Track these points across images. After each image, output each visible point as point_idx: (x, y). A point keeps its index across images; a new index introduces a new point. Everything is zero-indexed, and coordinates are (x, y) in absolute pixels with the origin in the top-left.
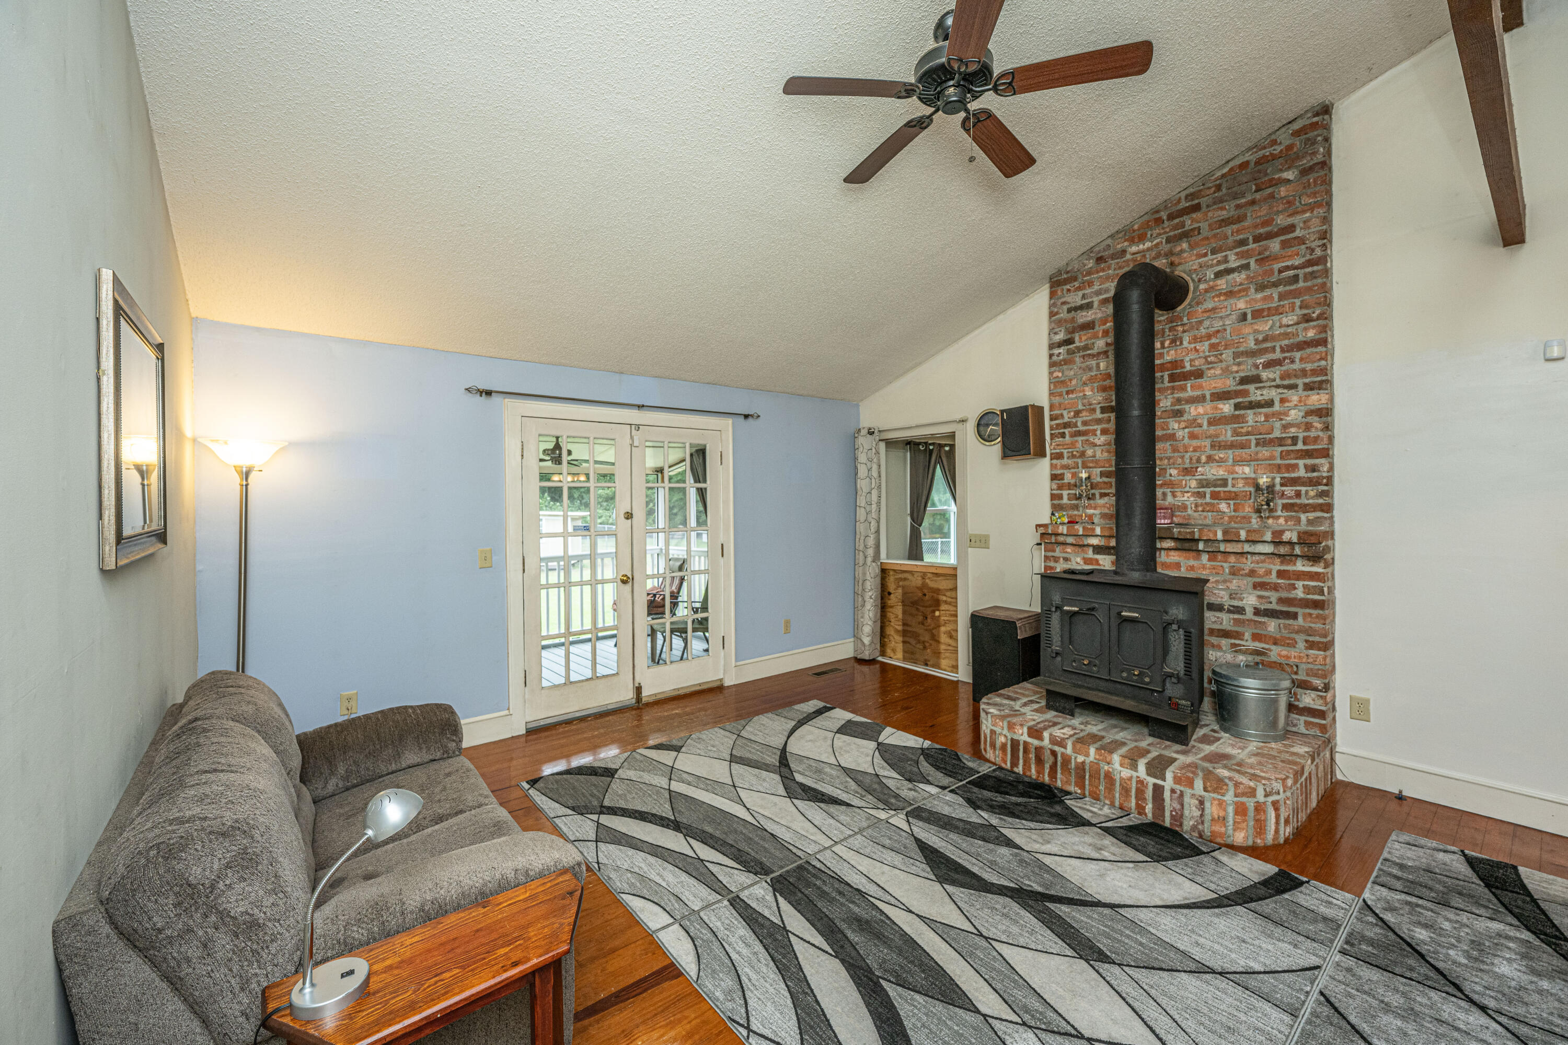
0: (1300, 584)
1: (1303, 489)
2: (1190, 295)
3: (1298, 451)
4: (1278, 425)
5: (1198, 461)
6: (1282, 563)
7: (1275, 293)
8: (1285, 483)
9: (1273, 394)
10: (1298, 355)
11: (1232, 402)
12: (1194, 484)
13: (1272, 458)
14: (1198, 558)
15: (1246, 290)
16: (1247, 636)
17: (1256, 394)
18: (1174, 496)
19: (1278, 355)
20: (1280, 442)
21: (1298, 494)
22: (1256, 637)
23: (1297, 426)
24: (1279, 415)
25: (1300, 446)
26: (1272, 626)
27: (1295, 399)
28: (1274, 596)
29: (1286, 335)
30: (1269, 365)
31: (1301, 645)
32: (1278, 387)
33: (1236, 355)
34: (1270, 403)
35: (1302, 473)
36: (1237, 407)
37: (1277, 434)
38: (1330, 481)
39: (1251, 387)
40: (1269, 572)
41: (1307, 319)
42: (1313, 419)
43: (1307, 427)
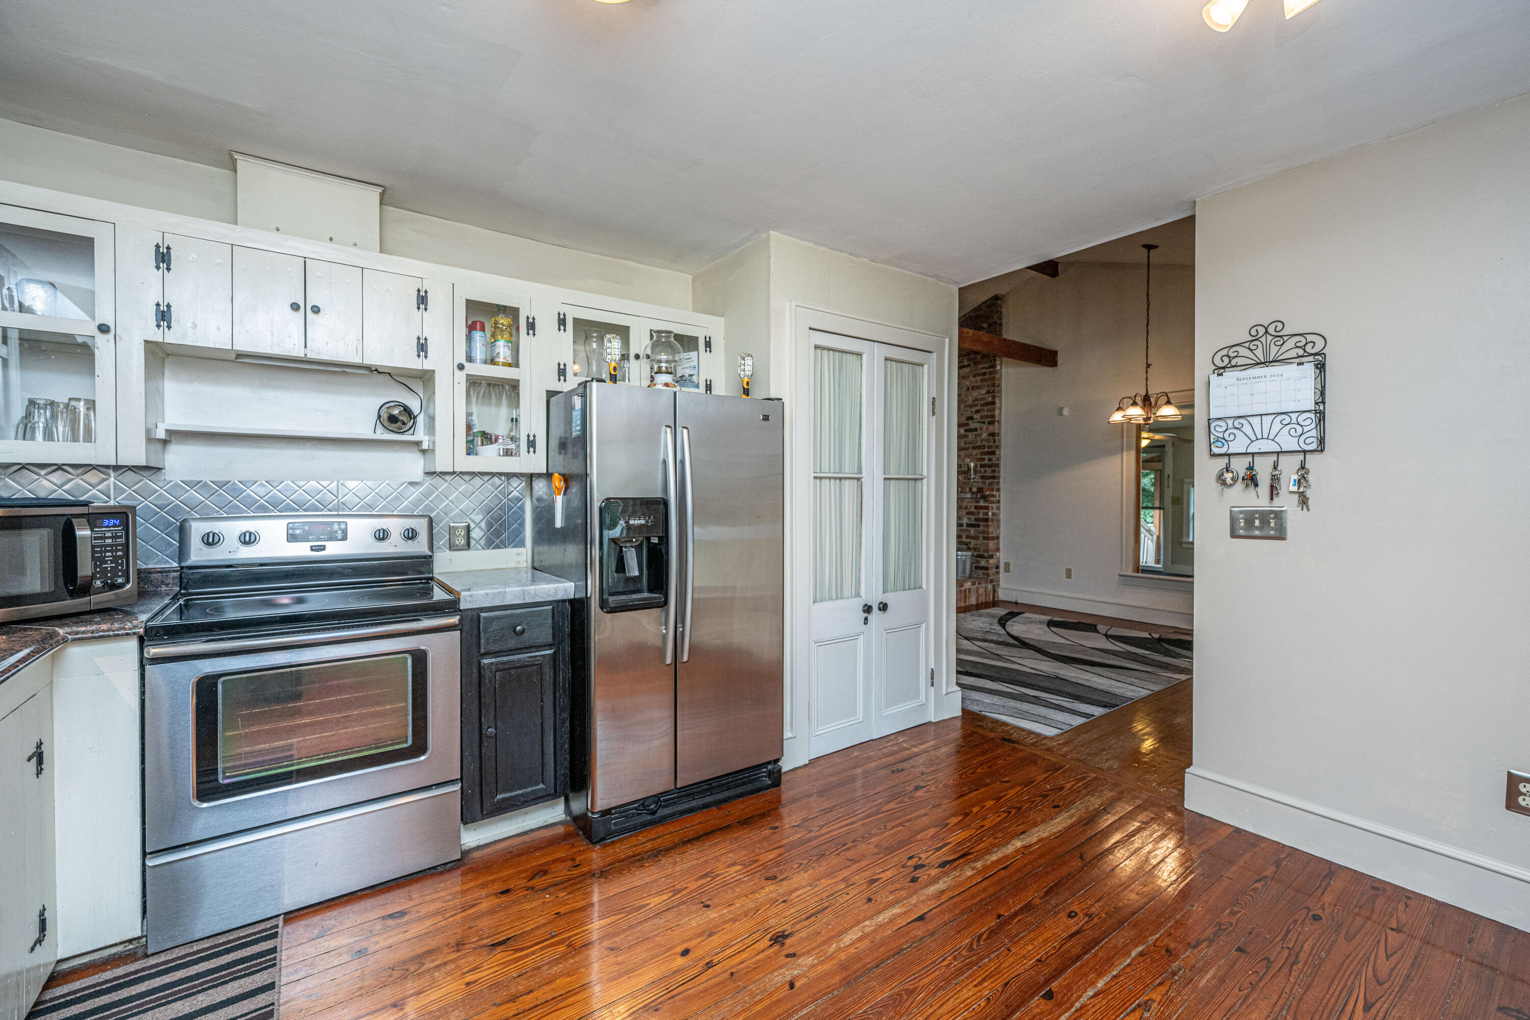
0: (981, 511)
1: (987, 469)
3: (989, 452)
4: (979, 439)
7: (979, 378)
8: (982, 466)
9: (977, 425)
10: (986, 408)
11: (964, 428)
13: (976, 455)
15: (969, 377)
16: (964, 536)
17: (972, 425)
19: (979, 408)
20: (979, 447)
21: (985, 471)
22: (967, 537)
23: (985, 440)
24: (980, 435)
25: (986, 450)
26: (972, 531)
27: (984, 428)
28: (973, 517)
29: (982, 399)
30: (977, 412)
31: (981, 538)
32: (979, 422)
33: (965, 407)
34: (976, 430)
35: (986, 462)
36: (966, 431)
37: (979, 444)
38: (998, 465)
39: (970, 422)
40: (971, 507)
41: (988, 392)
42: (991, 438)
43: (989, 441)
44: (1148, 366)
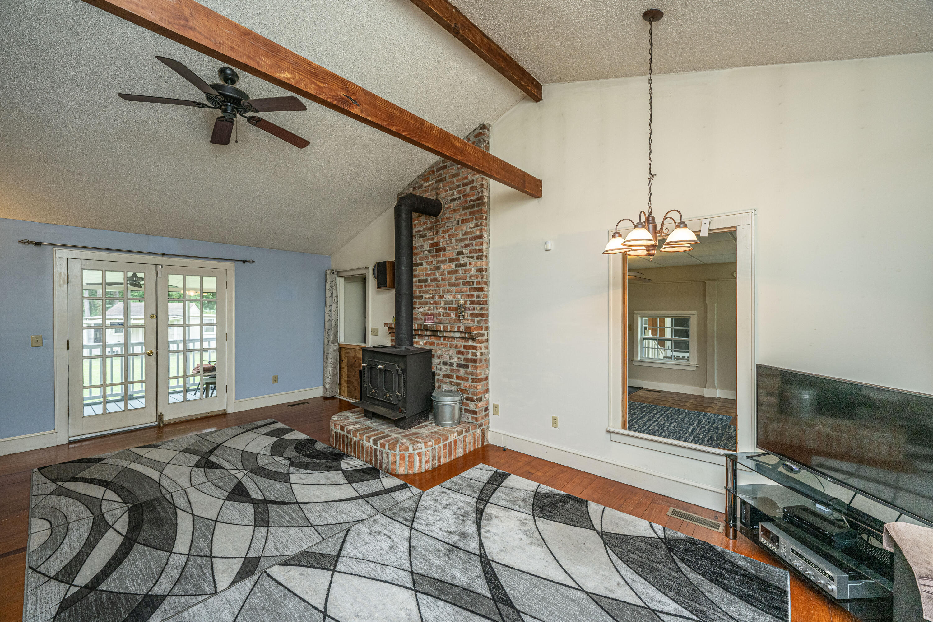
0: (470, 351)
1: (476, 306)
2: (442, 210)
3: (475, 288)
4: (468, 275)
5: (445, 291)
6: (465, 342)
7: (468, 211)
8: (472, 303)
9: (466, 260)
10: (474, 242)
11: (455, 263)
12: (443, 303)
13: (466, 291)
14: (440, 340)
15: (459, 209)
16: (455, 377)
17: (463, 260)
18: (437, 309)
19: (468, 242)
20: (468, 283)
21: (474, 309)
22: (458, 377)
23: (474, 276)
24: (468, 271)
25: (475, 286)
26: (462, 371)
27: (473, 263)
28: (462, 357)
29: (471, 233)
30: (467, 246)
31: (470, 380)
32: (468, 257)
33: (456, 241)
34: (465, 265)
35: (475, 299)
36: (457, 266)
37: (468, 280)
38: (486, 303)
39: (460, 257)
40: (461, 346)
41: (477, 225)
42: (479, 273)
43: (477, 277)
44: (652, 177)
